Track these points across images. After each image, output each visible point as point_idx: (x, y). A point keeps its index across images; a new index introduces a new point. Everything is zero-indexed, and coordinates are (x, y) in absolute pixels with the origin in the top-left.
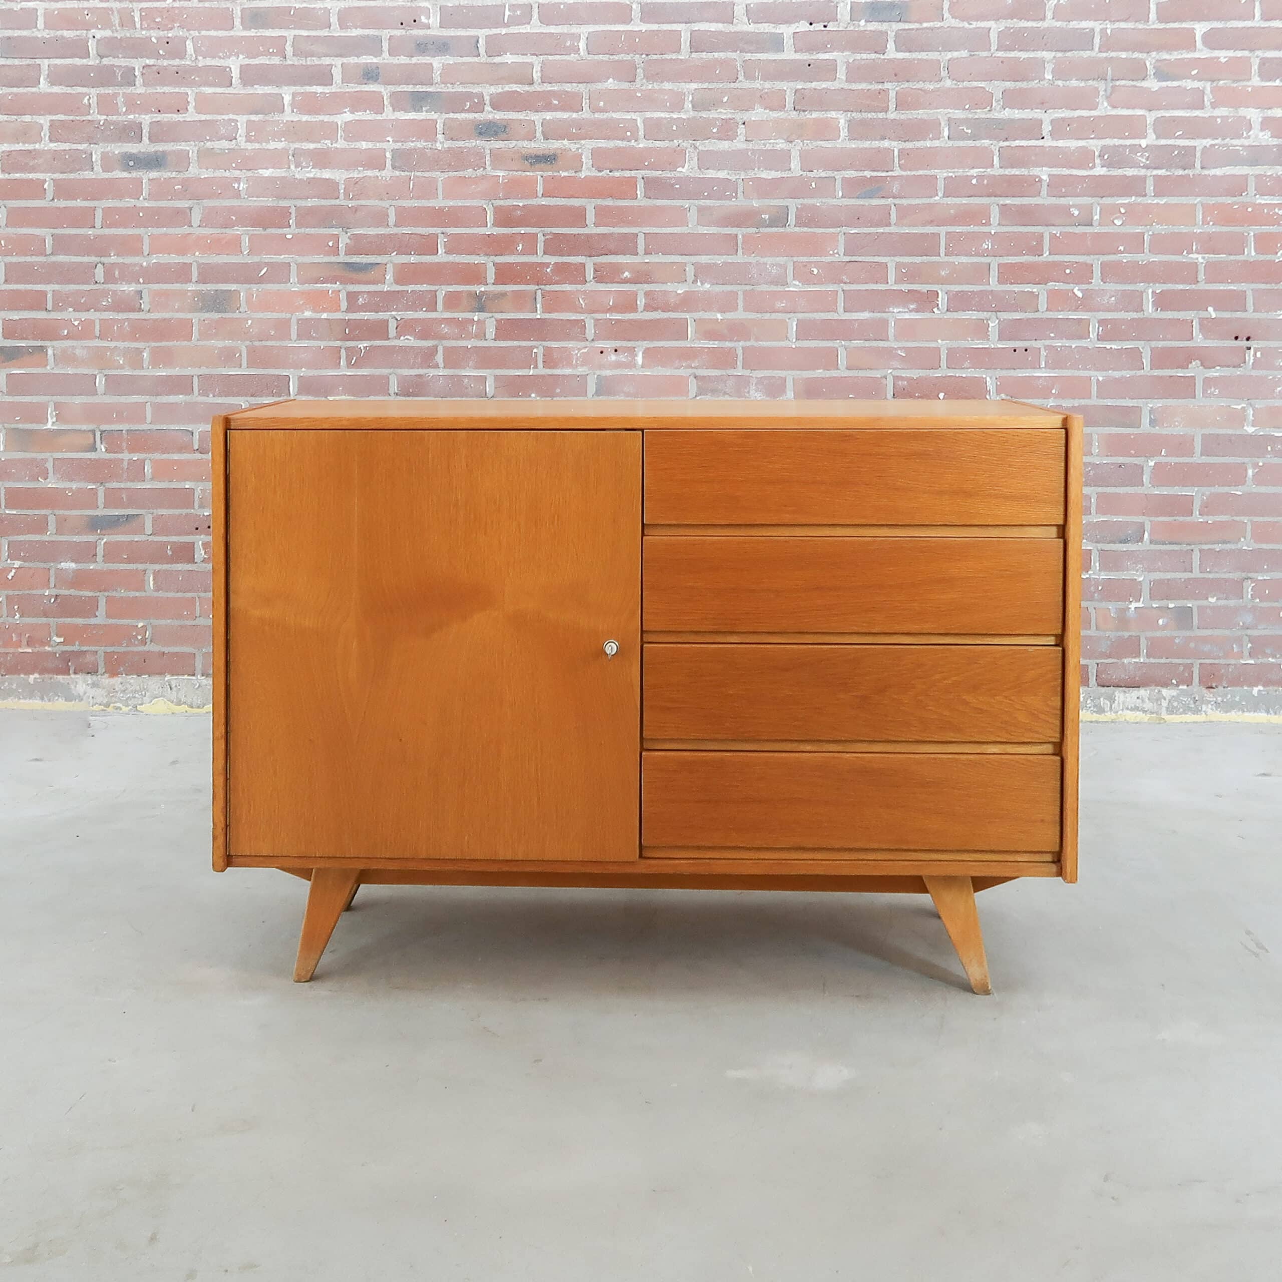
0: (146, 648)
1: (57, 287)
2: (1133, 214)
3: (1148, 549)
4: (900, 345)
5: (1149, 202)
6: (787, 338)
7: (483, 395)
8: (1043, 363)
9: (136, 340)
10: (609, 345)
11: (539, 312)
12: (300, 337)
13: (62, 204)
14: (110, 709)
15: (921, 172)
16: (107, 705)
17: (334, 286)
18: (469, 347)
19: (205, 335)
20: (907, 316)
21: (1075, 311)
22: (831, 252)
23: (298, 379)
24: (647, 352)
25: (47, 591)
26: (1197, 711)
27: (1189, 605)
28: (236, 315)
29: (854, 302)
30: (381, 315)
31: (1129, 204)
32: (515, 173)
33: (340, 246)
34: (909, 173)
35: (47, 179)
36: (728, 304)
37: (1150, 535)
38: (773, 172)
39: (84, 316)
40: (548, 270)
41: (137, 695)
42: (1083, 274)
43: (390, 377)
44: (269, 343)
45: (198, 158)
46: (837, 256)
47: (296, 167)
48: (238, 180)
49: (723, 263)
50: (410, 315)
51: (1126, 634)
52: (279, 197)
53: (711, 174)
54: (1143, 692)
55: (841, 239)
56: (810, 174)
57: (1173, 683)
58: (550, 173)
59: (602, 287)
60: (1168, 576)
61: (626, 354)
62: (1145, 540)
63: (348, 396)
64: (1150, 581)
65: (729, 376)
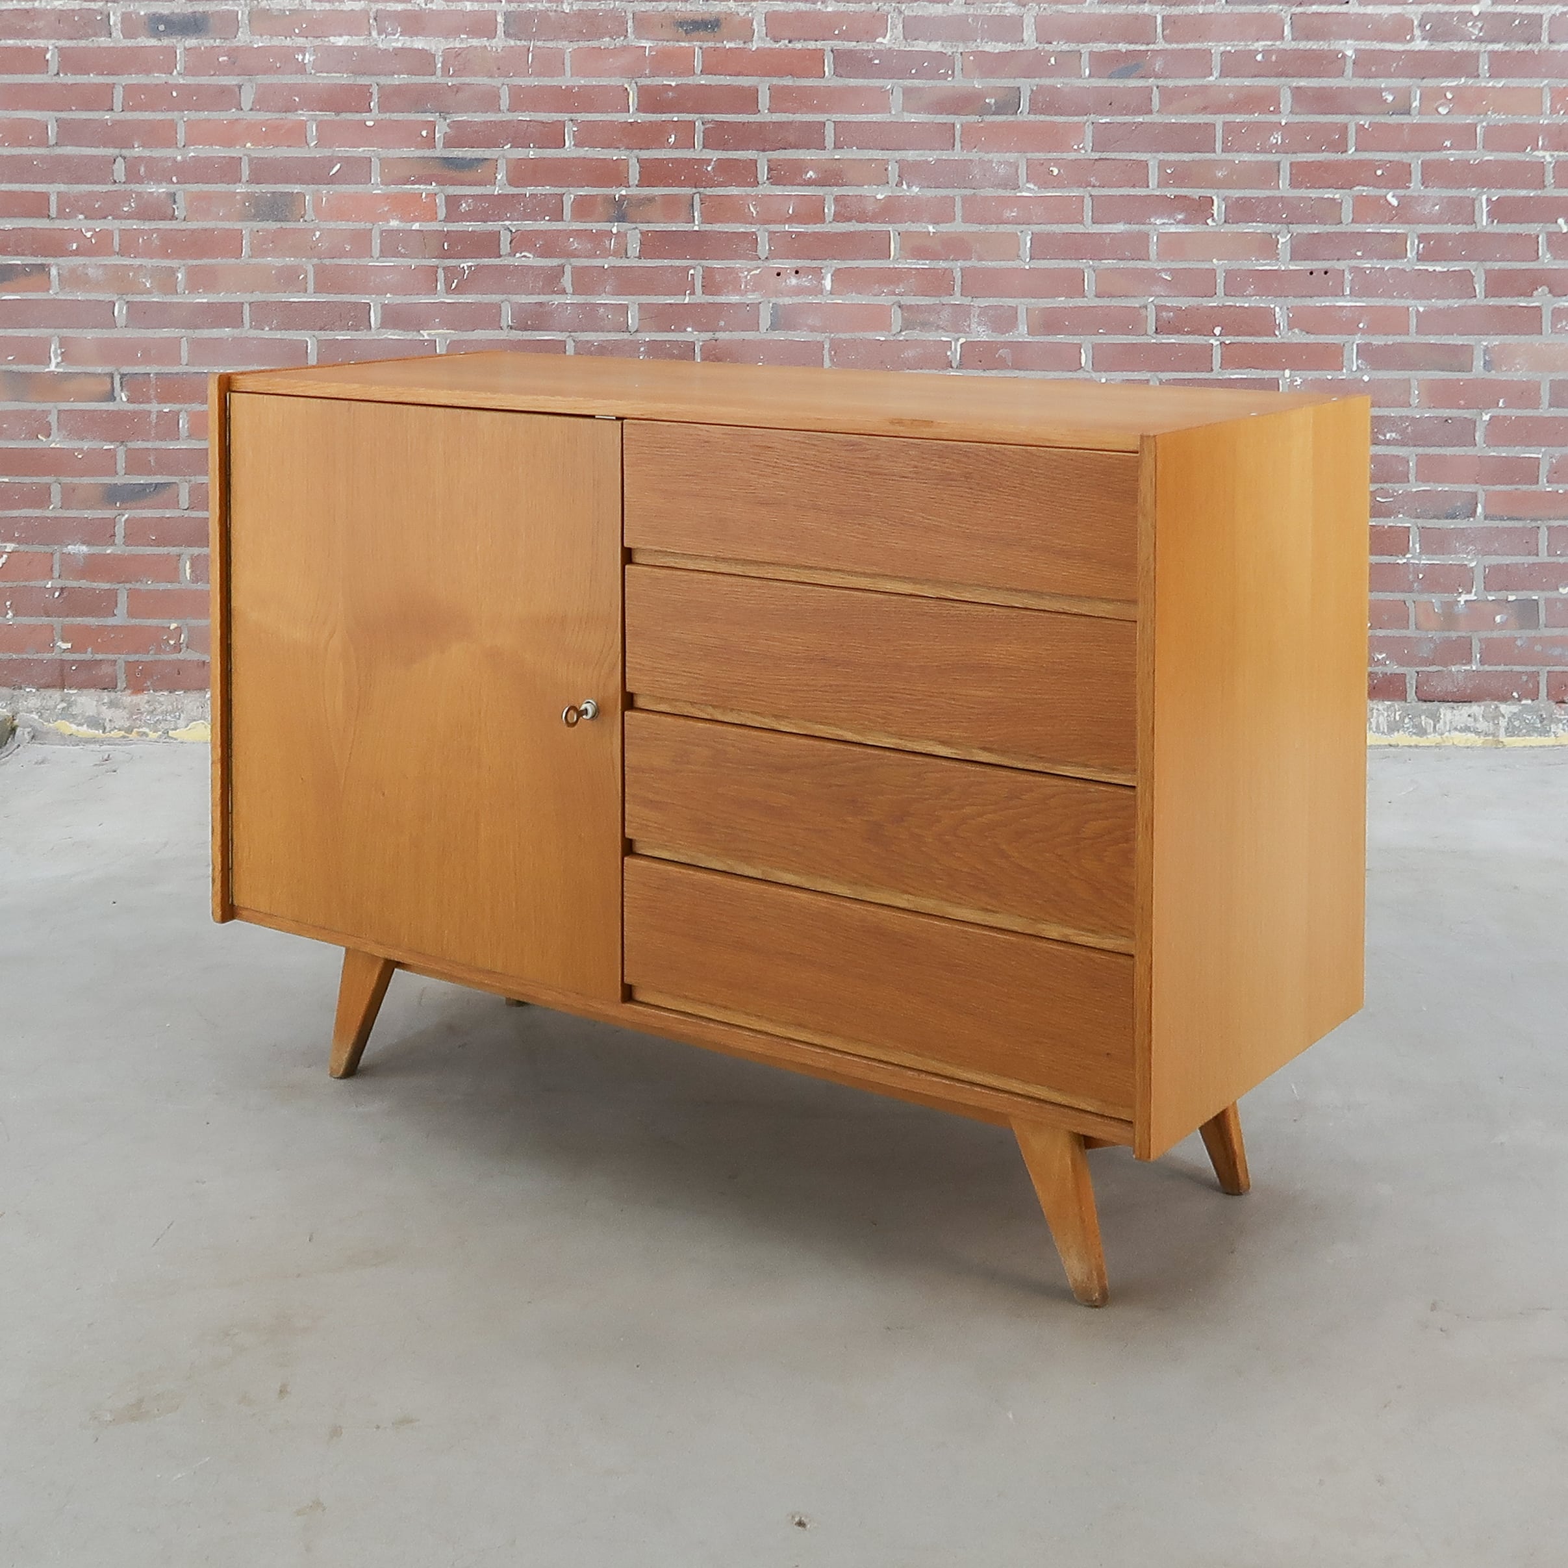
0: (180, 656)
1: (63, 187)
2: (1463, 101)
3: (1483, 526)
4: (1166, 265)
5: (1483, 84)
6: (1018, 257)
7: (625, 329)
8: (1348, 289)
9: (167, 256)
10: (788, 264)
11: (697, 223)
12: (383, 254)
13: (69, 79)
14: (133, 736)
15: (1190, 46)
16: (129, 730)
17: (428, 187)
18: (606, 267)
19: (259, 250)
20: (1173, 229)
21: (1389, 223)
22: (1075, 147)
23: (382, 307)
24: (837, 274)
25: (50, 583)
26: (1545, 732)
27: (1534, 598)
28: (301, 224)
29: (1106, 210)
30: (491, 226)
31: (1457, 87)
32: (665, 43)
33: (437, 136)
34: (1175, 46)
35: (50, 48)
36: (942, 213)
37: (1484, 508)
38: (1001, 44)
39: (99, 225)
40: (709, 168)
41: (169, 718)
42: (1398, 176)
43: (502, 304)
44: (344, 261)
45: (249, 22)
46: (1083, 152)
47: (379, 34)
48: (302, 50)
49: (937, 160)
50: (529, 225)
51: (1454, 635)
52: (355, 73)
53: (920, 46)
54: (1476, 709)
55: (1089, 131)
56: (1048, 47)
57: (1514, 697)
58: (711, 44)
59: (778, 190)
60: (1508, 560)
61: (810, 277)
62: (1478, 514)
63: (447, 329)
64: (1485, 567)
65: (943, 305)
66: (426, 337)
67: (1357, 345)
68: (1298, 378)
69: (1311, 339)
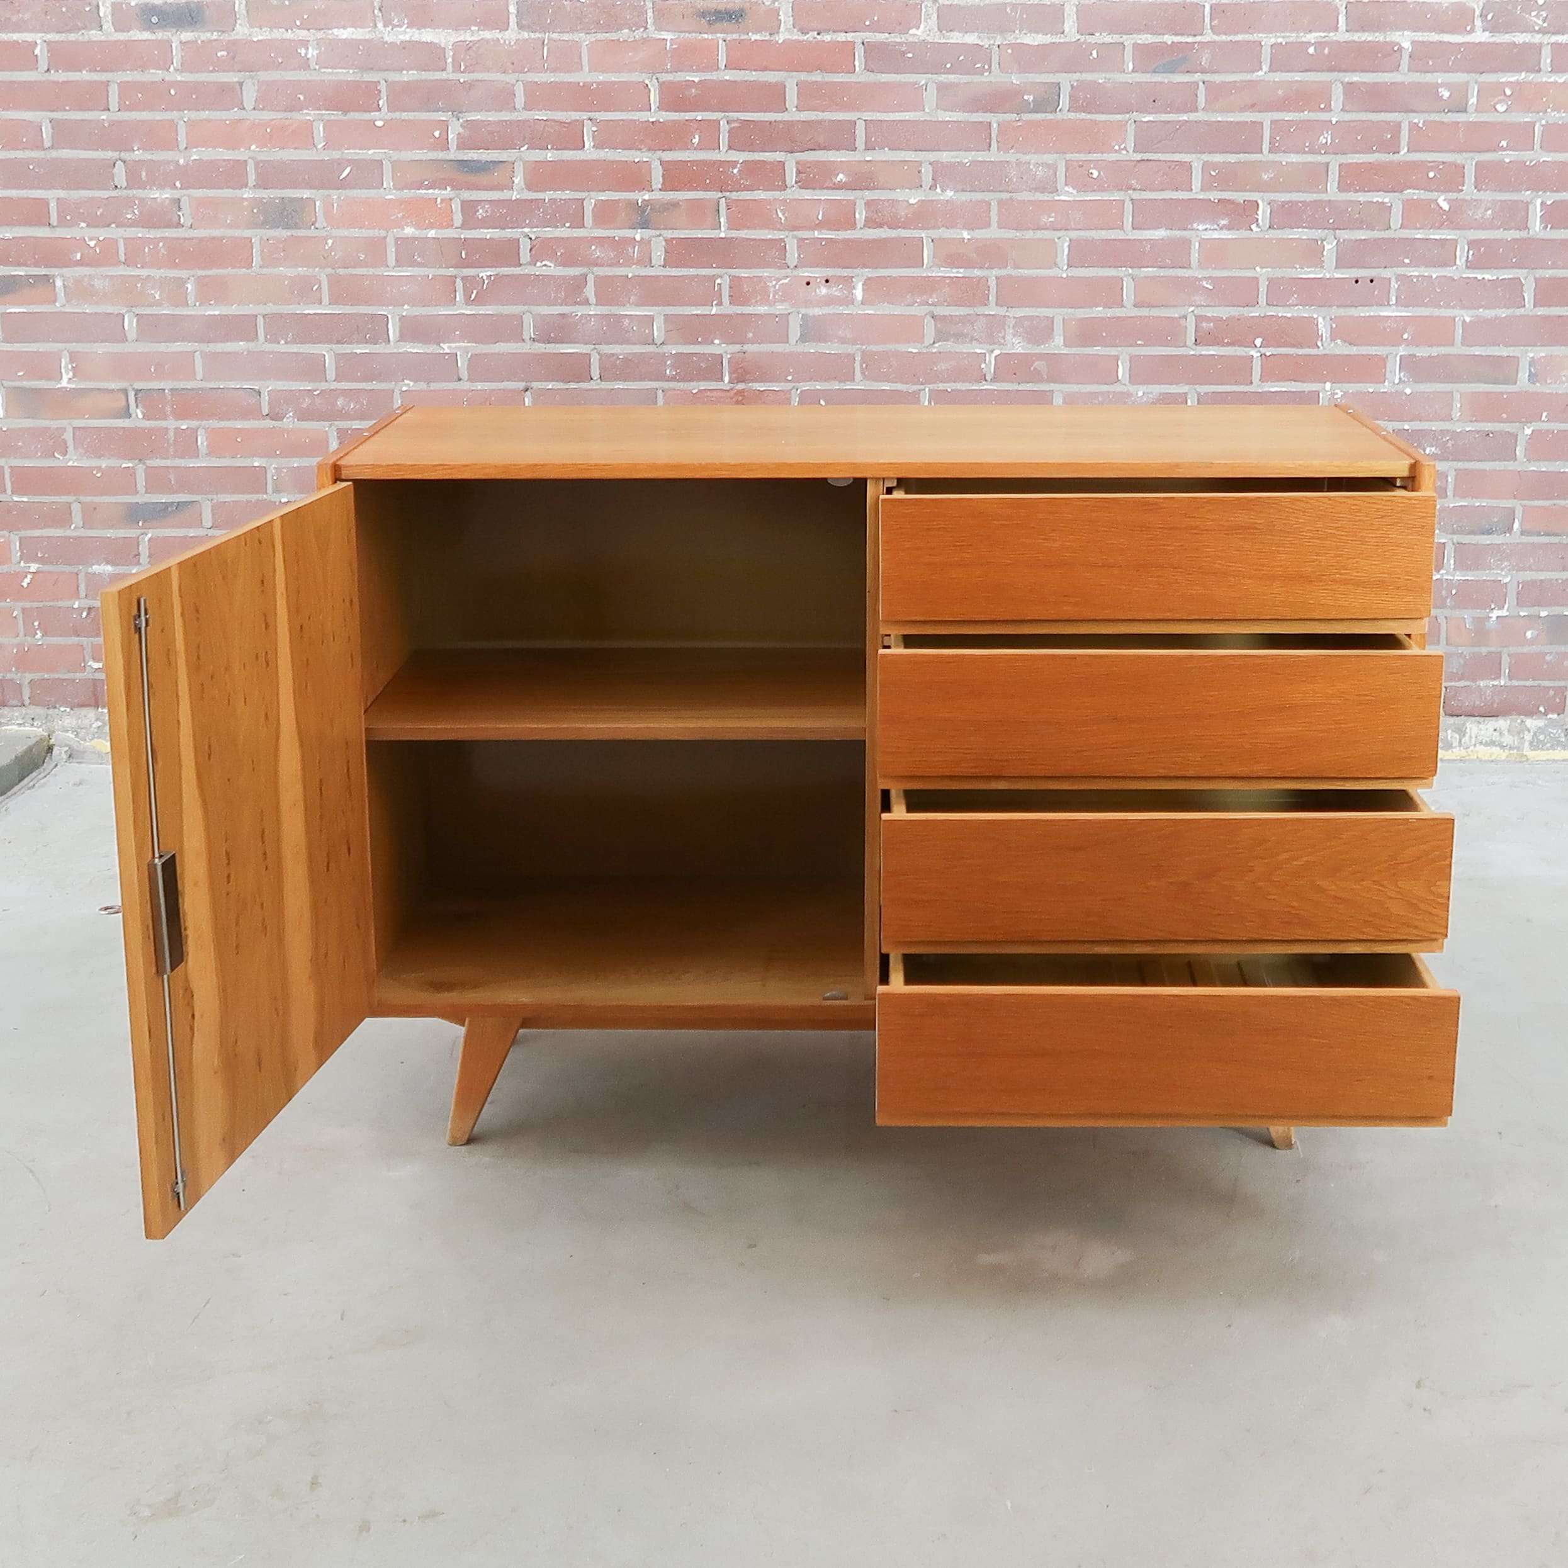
1: (62, 194)
2: (1523, 97)
3: (1518, 541)
4: (1207, 273)
5: (1544, 79)
6: (1056, 264)
7: (651, 341)
8: (1394, 298)
9: (175, 266)
10: (817, 273)
11: (723, 229)
12: (399, 263)
13: (61, 76)
15: (1240, 37)
17: (443, 192)
18: (630, 276)
19: (270, 260)
20: (1216, 235)
21: (1439, 228)
22: (1117, 148)
23: (400, 319)
24: (868, 283)
25: (77, 603)
27: (1565, 613)
28: (311, 232)
29: (1146, 215)
30: (509, 233)
31: (1518, 82)
32: (687, 35)
33: (450, 137)
34: (1223, 38)
35: (38, 42)
36: (977, 218)
37: (1521, 524)
38: (1040, 35)
39: (103, 234)
40: (735, 171)
42: (1451, 178)
43: (524, 316)
44: (358, 271)
45: (247, 12)
46: (1124, 152)
47: (385, 26)
48: (305, 44)
49: (972, 162)
50: (549, 232)
51: (1484, 650)
52: (363, 69)
53: (956, 38)
54: (1502, 723)
55: (1131, 129)
56: (1090, 39)
57: (1541, 712)
58: (735, 36)
59: (807, 195)
60: (1542, 576)
61: (841, 286)
62: (1515, 530)
63: (469, 342)
64: (1519, 583)
65: (979, 315)
66: (447, 351)
67: (1401, 356)
68: (1338, 391)
69: (1354, 350)
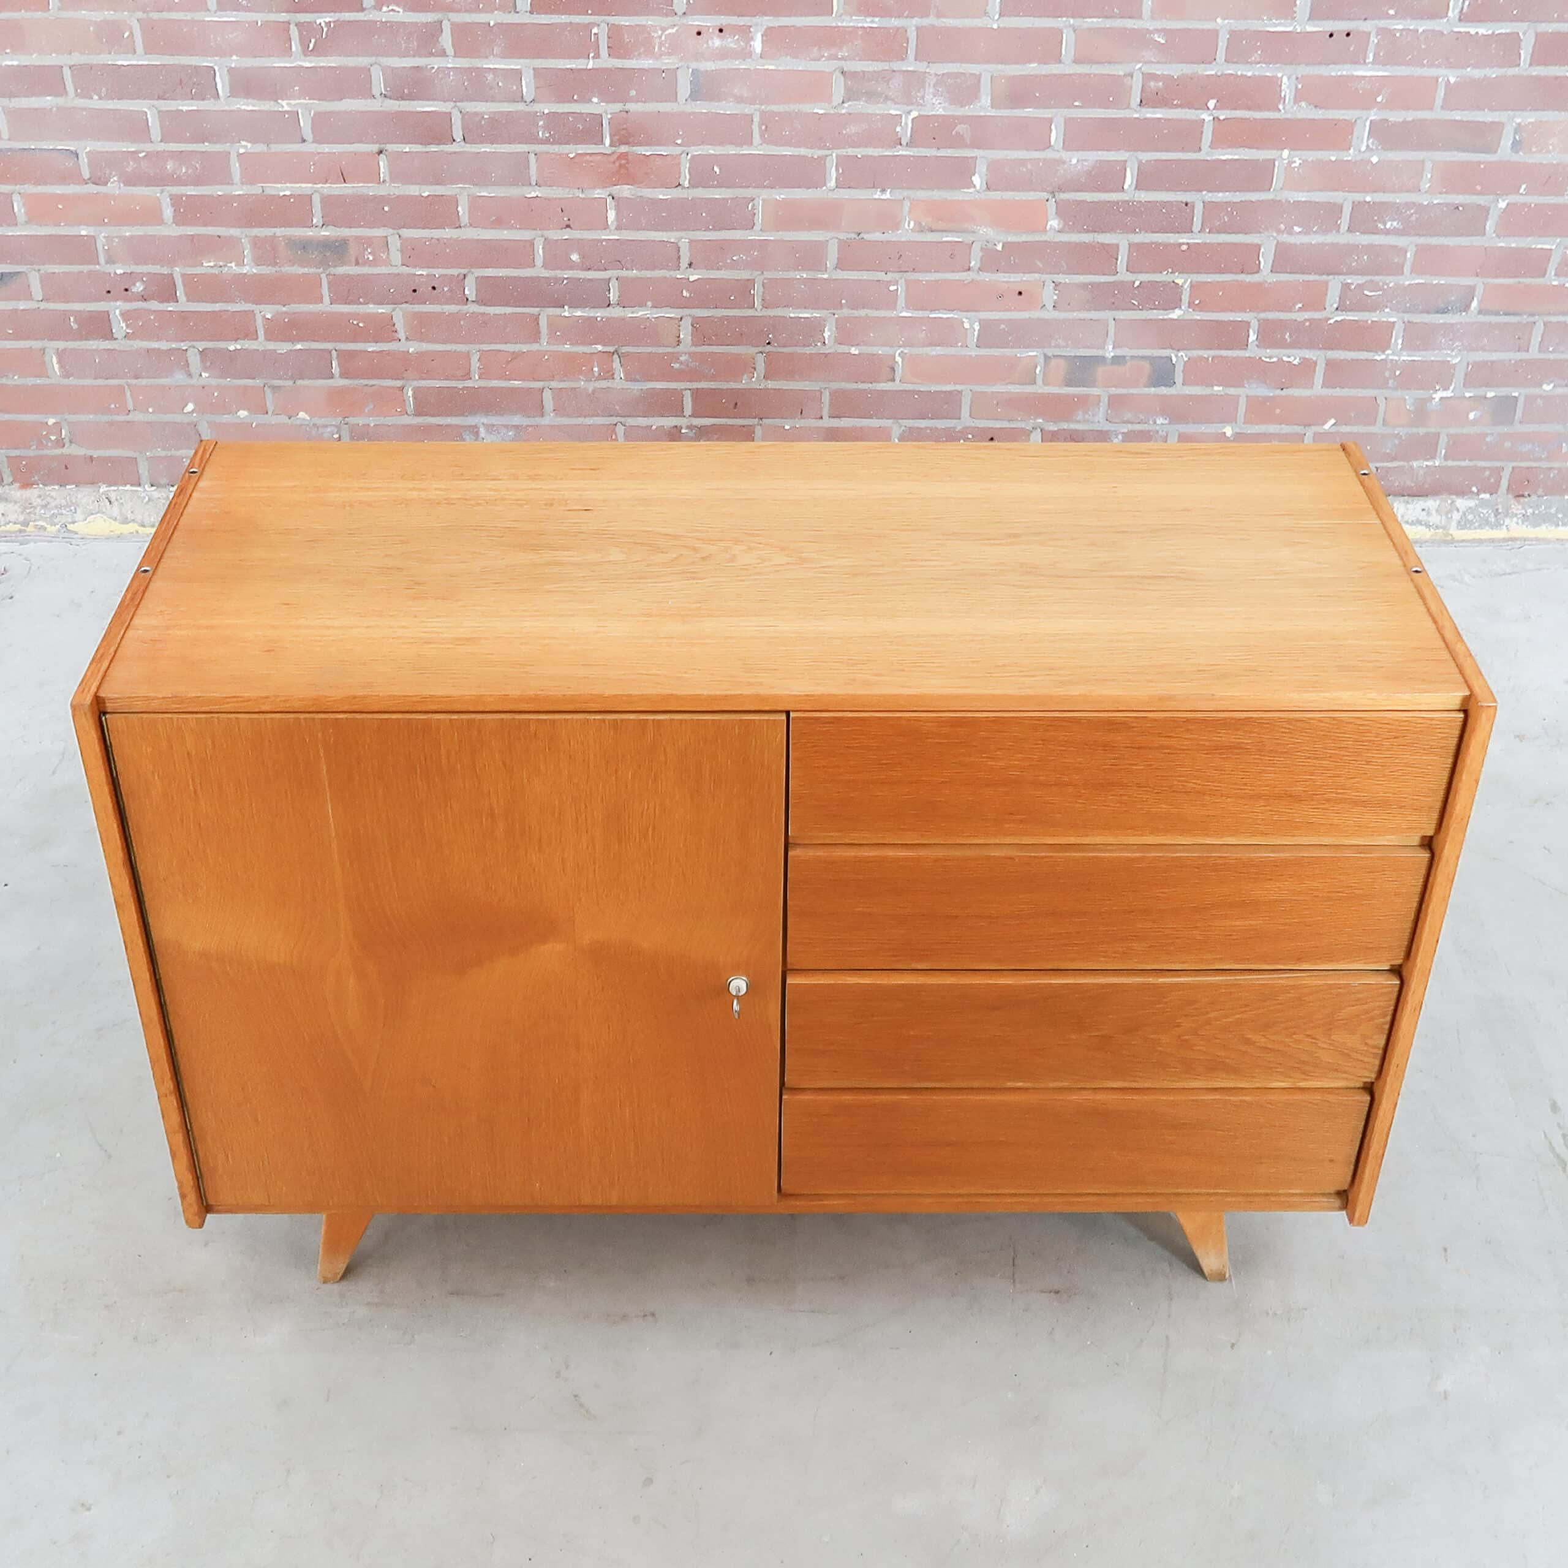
0: (66, 451)
3: (1474, 321)
4: (1159, 25)
6: (986, 13)
7: (520, 99)
8: (1371, 56)
10: (709, 22)
12: (221, 6)
14: (30, 528)
16: (26, 524)
18: (492, 24)
23: (228, 71)
24: (770, 35)
26: (1498, 525)
27: (1514, 394)
37: (1480, 302)
41: (64, 512)
43: (372, 68)
44: (174, 15)
51: (1422, 431)
54: (1432, 503)
57: (1473, 492)
60: (1494, 356)
61: (737, 37)
62: (1472, 308)
63: (310, 99)
64: (1468, 364)
65: (894, 71)
66: (286, 108)
67: (1371, 122)
68: (1296, 159)
69: (1319, 114)
